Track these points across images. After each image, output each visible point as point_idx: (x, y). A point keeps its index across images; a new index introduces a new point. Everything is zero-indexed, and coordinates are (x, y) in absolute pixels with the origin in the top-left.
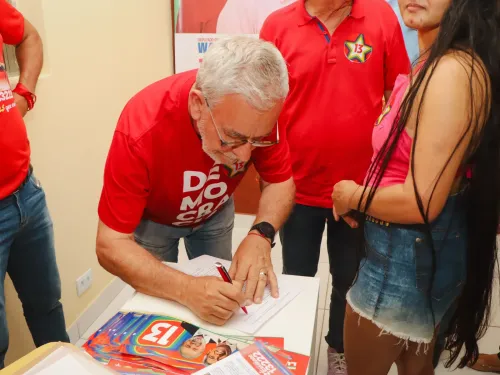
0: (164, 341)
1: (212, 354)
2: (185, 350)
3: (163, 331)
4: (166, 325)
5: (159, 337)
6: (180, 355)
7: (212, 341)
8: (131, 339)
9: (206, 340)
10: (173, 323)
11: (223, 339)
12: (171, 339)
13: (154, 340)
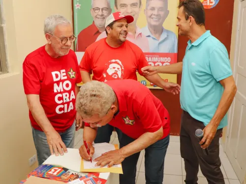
0: (55, 174)
1: (72, 178)
2: (62, 177)
3: (56, 170)
4: (57, 169)
5: (54, 172)
6: (61, 178)
7: (73, 174)
8: (44, 173)
9: (71, 173)
10: (59, 168)
11: (76, 173)
12: (58, 173)
13: (52, 173)
